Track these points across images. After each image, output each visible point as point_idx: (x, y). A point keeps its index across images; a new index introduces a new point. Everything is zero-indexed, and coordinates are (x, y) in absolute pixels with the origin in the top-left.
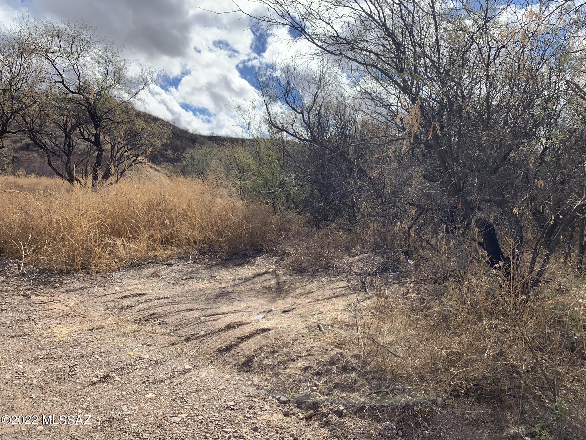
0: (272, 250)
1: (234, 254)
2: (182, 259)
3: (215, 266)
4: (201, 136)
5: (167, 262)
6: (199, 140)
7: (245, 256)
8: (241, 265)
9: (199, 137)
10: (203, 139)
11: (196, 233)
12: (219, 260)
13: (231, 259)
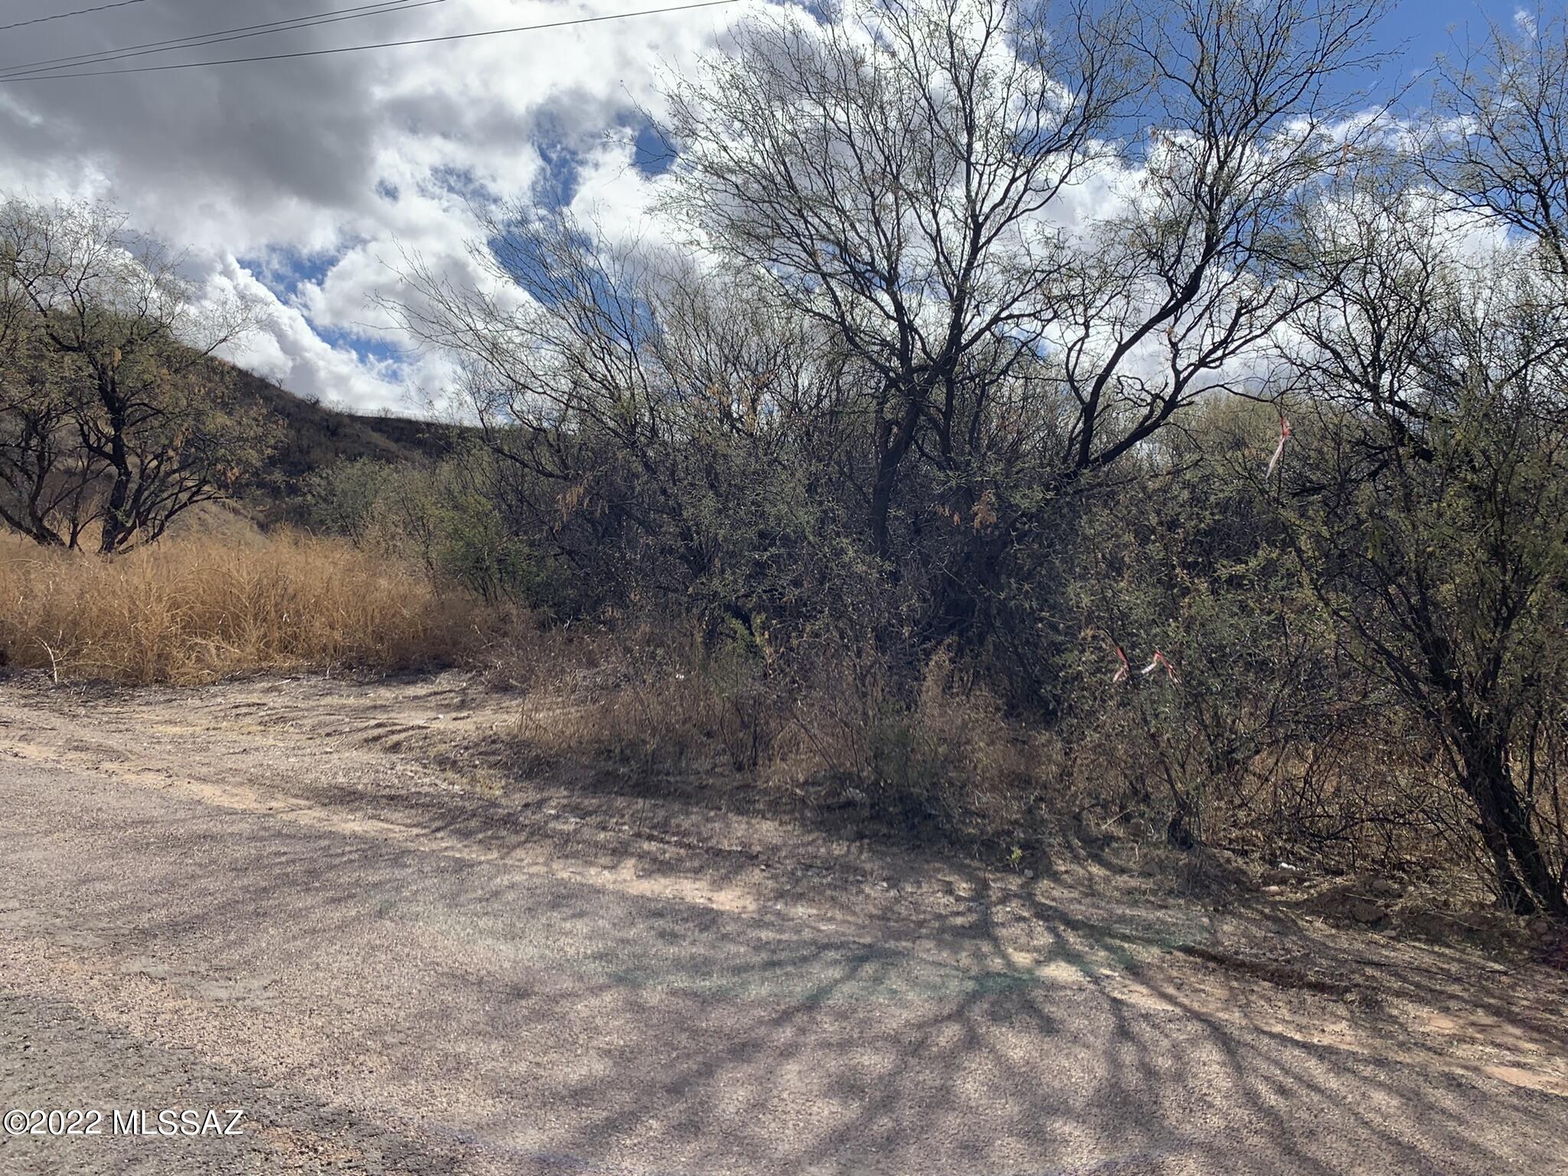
0: (467, 663)
1: (402, 669)
2: (316, 673)
3: (368, 684)
4: (353, 418)
5: (292, 674)
6: (347, 430)
7: (421, 671)
8: (413, 683)
9: (347, 421)
10: (358, 426)
11: (337, 635)
12: (376, 678)
13: (397, 675)
